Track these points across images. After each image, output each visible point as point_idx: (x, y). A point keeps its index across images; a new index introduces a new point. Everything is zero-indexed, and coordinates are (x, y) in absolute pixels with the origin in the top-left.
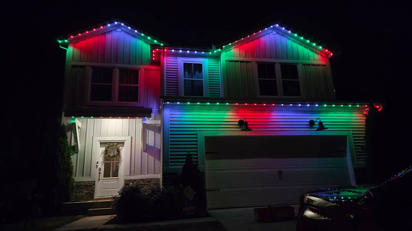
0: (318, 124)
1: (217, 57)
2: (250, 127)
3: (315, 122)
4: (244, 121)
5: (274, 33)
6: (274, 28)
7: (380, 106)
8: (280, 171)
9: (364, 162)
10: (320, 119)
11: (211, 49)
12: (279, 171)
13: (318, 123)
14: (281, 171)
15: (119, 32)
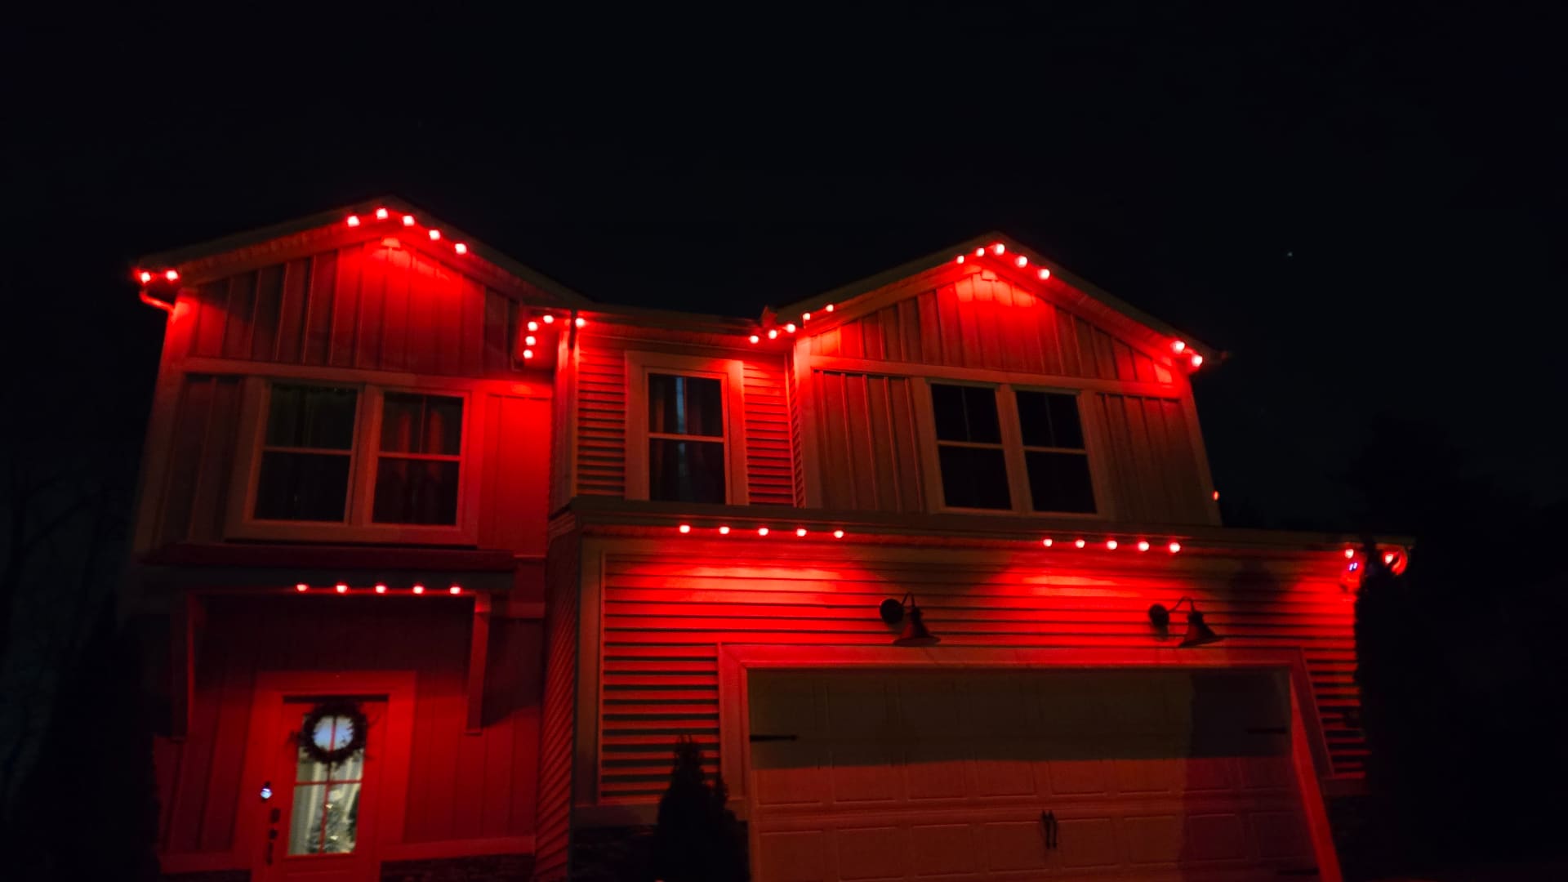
0: (1187, 621)
1: (778, 357)
2: (931, 628)
3: (1170, 614)
4: (905, 605)
5: (988, 275)
6: (990, 254)
7: (1397, 553)
8: (1047, 813)
9: (1360, 775)
10: (1192, 601)
11: (759, 323)
12: (1044, 816)
13: (1184, 619)
14: (1051, 816)
15: (390, 251)
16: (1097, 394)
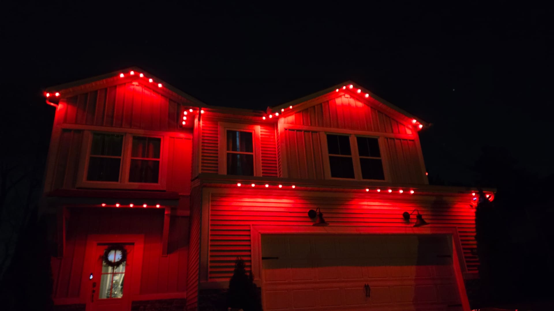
1: (273, 124)
2: (326, 220)
3: (411, 215)
4: (317, 212)
5: (347, 96)
6: (347, 88)
7: (491, 194)
8: (367, 285)
9: (477, 272)
10: (418, 211)
11: (266, 112)
12: (365, 286)
13: (415, 217)
14: (368, 286)
15: (135, 86)
16: (385, 138)
